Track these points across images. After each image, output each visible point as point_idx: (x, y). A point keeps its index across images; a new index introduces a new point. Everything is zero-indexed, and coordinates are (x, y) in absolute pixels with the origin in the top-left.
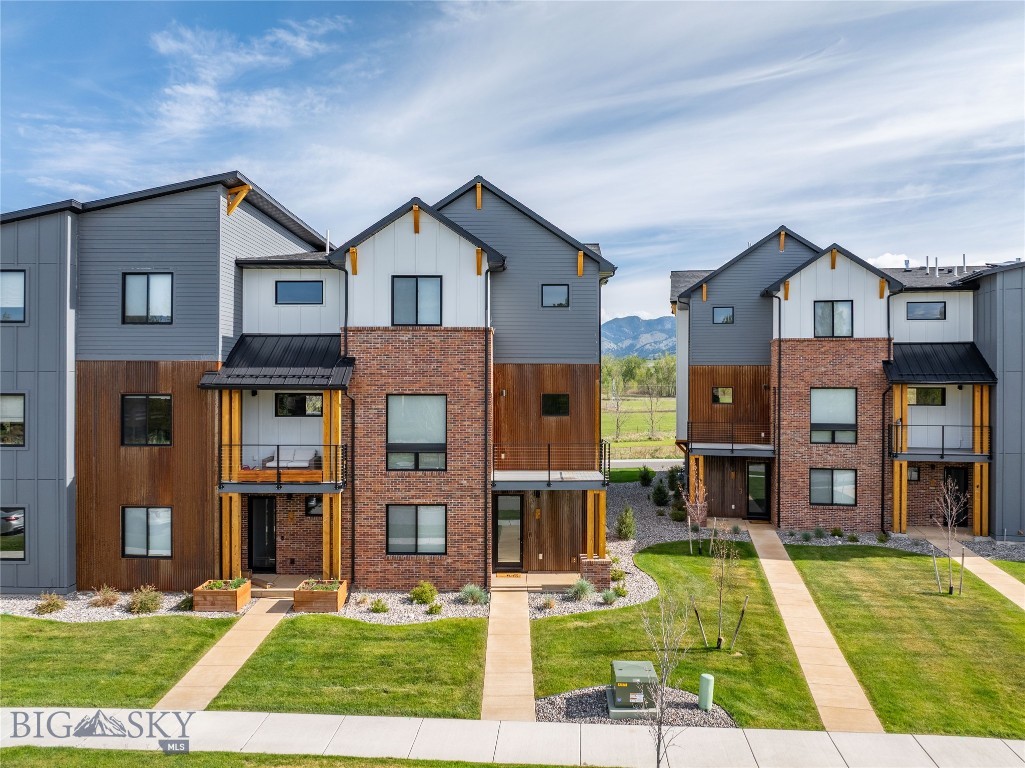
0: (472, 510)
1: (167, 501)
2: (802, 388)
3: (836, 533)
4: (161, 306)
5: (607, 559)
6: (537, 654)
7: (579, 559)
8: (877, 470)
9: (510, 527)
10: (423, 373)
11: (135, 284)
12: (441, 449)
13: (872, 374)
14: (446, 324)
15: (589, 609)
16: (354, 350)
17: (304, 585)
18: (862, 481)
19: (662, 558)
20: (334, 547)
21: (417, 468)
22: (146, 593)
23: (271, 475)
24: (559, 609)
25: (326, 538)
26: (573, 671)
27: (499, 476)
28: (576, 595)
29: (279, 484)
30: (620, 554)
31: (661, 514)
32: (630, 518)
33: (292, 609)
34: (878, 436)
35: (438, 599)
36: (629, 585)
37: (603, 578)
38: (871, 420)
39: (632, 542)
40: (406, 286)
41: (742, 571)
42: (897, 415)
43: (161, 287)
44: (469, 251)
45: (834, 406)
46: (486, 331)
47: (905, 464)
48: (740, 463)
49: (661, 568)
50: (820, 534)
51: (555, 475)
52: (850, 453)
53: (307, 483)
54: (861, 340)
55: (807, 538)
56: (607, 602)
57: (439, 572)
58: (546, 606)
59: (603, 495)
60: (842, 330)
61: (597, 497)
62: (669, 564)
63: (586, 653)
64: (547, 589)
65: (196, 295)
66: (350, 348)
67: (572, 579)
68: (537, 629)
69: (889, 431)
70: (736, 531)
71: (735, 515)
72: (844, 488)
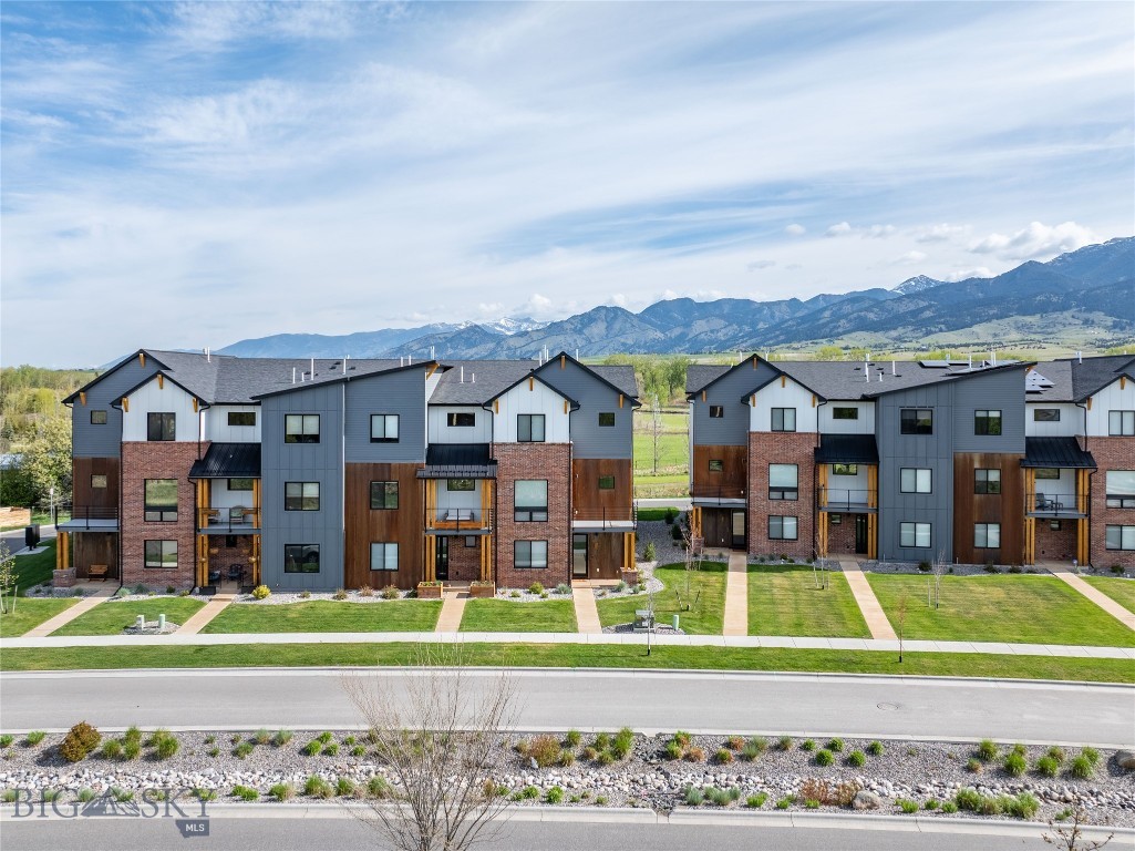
0: (561, 544)
1: (395, 539)
2: (764, 464)
3: (784, 557)
4: (392, 432)
5: (636, 570)
6: (600, 612)
7: (620, 571)
8: (810, 517)
9: (580, 553)
10: (535, 468)
11: (377, 421)
12: (545, 510)
13: (807, 456)
14: (548, 441)
15: (626, 596)
16: (497, 455)
17: (474, 584)
18: (802, 525)
19: (670, 571)
20: (486, 563)
21: (531, 521)
22: (391, 589)
23: (454, 525)
24: (609, 595)
25: (483, 559)
26: (617, 619)
27: (577, 524)
28: (618, 589)
29: (458, 530)
30: (646, 570)
31: (675, 545)
32: (652, 548)
33: (469, 596)
34: (811, 495)
35: (544, 591)
36: (647, 585)
37: (634, 581)
38: (807, 485)
39: (654, 563)
40: (525, 420)
41: (714, 578)
42: (821, 483)
43: (392, 423)
44: (560, 401)
45: (783, 475)
46: (570, 444)
47: (826, 514)
48: (728, 512)
49: (668, 577)
50: (772, 558)
51: (607, 524)
52: (793, 506)
53: (473, 529)
54: (800, 434)
55: (762, 560)
56: (635, 592)
57: (543, 577)
58: (603, 594)
59: (633, 535)
60: (788, 427)
61: (630, 536)
62: (673, 575)
63: (623, 612)
64: (602, 587)
65: (413, 422)
66: (495, 453)
67: (616, 582)
68: (599, 604)
69: (817, 491)
70: (721, 556)
71: (724, 546)
72: (790, 529)
